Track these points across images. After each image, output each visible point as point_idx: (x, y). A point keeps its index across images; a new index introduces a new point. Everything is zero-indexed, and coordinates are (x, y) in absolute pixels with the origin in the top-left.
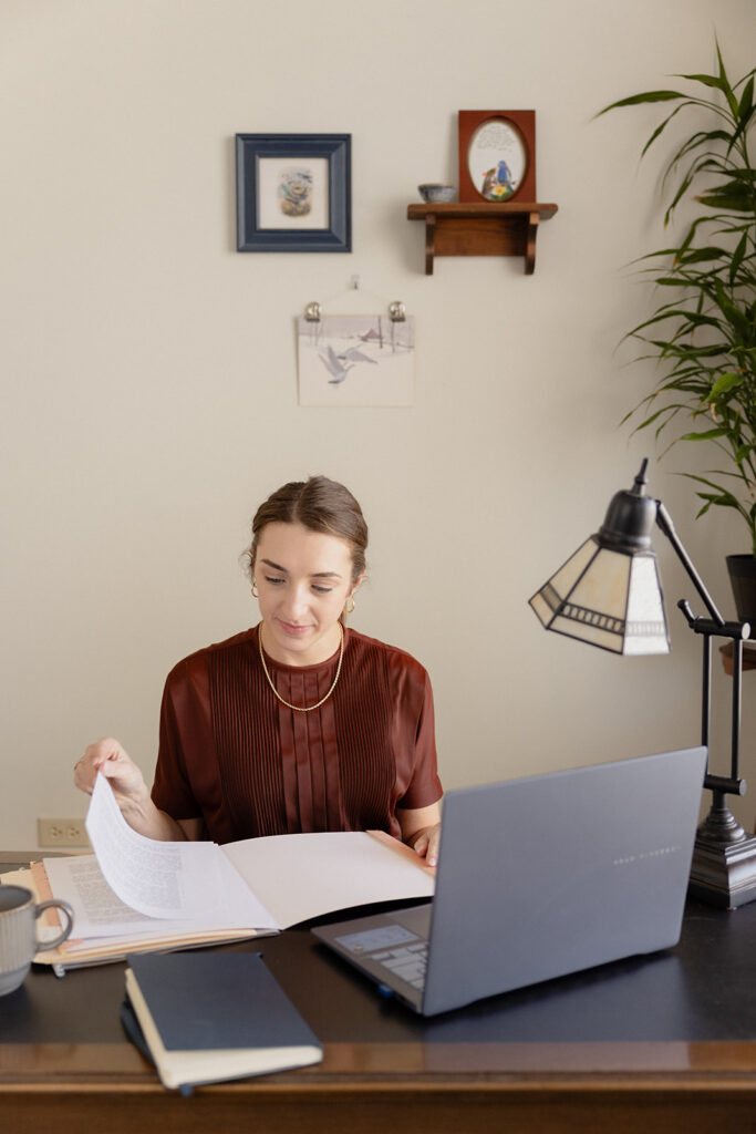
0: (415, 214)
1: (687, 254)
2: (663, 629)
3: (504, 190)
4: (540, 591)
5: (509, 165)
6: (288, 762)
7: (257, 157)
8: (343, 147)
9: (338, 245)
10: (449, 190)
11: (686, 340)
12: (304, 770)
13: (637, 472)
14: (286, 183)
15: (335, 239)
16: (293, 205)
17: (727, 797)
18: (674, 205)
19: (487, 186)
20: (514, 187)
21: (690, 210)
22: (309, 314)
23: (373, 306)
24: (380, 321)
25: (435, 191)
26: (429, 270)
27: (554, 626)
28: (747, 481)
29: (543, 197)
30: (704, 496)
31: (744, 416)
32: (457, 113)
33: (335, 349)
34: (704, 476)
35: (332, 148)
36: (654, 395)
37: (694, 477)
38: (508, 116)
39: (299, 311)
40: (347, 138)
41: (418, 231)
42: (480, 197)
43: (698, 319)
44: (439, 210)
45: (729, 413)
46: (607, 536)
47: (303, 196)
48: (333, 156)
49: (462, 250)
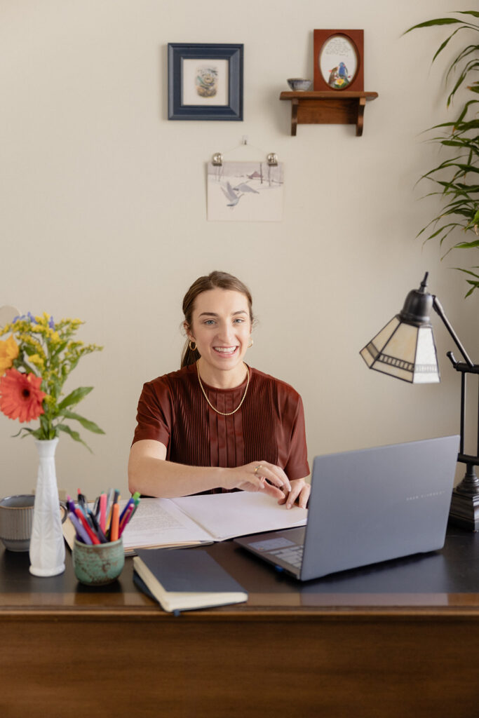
0: (284, 97)
1: (460, 125)
2: (436, 369)
3: (343, 81)
4: (366, 347)
5: (346, 65)
6: (213, 447)
7: (182, 58)
8: (238, 52)
9: (234, 116)
10: (307, 82)
11: (461, 180)
12: (223, 451)
13: (422, 279)
14: (200, 76)
15: (232, 112)
16: (205, 90)
17: (475, 468)
18: (453, 93)
19: (332, 79)
20: (350, 80)
21: (464, 95)
22: (215, 161)
23: (256, 155)
24: (261, 166)
25: (298, 84)
26: (294, 133)
27: (374, 367)
29: (368, 88)
30: (471, 282)
32: (313, 31)
33: (231, 184)
34: (471, 271)
35: (231, 52)
36: (439, 218)
37: (464, 271)
38: (345, 33)
39: (208, 159)
40: (241, 47)
41: (287, 107)
42: (327, 86)
43: (465, 169)
44: (302, 96)
46: (404, 316)
47: (212, 84)
48: (232, 58)
49: (315, 120)
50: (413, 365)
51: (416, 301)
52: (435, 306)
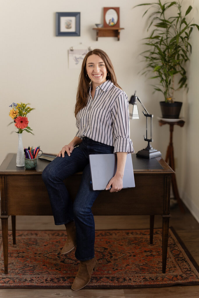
0: (94, 29)
3: (113, 24)
5: (114, 18)
7: (60, 17)
8: (79, 15)
9: (77, 35)
10: (101, 25)
11: (152, 56)
13: (134, 93)
14: (66, 22)
16: (68, 26)
17: (150, 142)
18: (149, 27)
19: (109, 23)
20: (115, 23)
21: (153, 28)
22: (71, 49)
23: (85, 48)
24: (86, 51)
25: (99, 25)
26: (97, 40)
28: (164, 86)
29: (121, 26)
30: (155, 89)
31: (163, 72)
32: (103, 8)
33: (76, 57)
34: (155, 85)
35: (76, 15)
38: (114, 8)
39: (69, 49)
40: (79, 13)
41: (95, 32)
42: (108, 26)
43: (153, 53)
44: (99, 29)
45: (159, 72)
47: (70, 25)
48: (77, 17)
49: (104, 36)
50: (132, 114)
52: (138, 99)
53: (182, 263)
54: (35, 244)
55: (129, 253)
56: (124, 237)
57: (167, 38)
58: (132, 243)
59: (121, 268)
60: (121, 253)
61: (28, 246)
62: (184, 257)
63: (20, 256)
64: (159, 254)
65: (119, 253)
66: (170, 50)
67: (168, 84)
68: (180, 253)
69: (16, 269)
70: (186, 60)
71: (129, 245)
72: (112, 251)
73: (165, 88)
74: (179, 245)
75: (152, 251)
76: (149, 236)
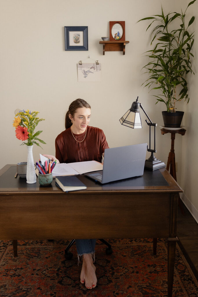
0: (101, 43)
1: (155, 51)
2: (141, 125)
3: (119, 38)
4: (121, 118)
5: (120, 32)
6: (79, 152)
7: (69, 31)
8: (86, 29)
10: (108, 38)
11: (155, 68)
12: (82, 153)
14: (75, 36)
15: (85, 48)
16: (76, 41)
17: (154, 153)
18: (153, 41)
19: (115, 37)
20: (121, 37)
21: (156, 41)
22: (80, 63)
23: (93, 62)
24: (94, 64)
25: (105, 39)
26: (104, 54)
27: (123, 124)
28: (166, 97)
29: (126, 40)
30: (158, 100)
31: (165, 84)
32: (109, 22)
33: (85, 70)
34: (158, 96)
35: (84, 29)
36: (148, 80)
38: (119, 22)
39: (78, 63)
40: (87, 27)
41: (101, 46)
42: (114, 39)
43: (156, 65)
44: (106, 42)
45: (162, 83)
46: (132, 109)
47: (78, 39)
48: (84, 31)
49: (110, 50)
50: (134, 123)
51: (135, 105)
52: (140, 106)
53: (188, 284)
54: (37, 255)
55: (132, 268)
56: (127, 245)
57: (170, 50)
58: (135, 253)
59: (122, 292)
60: (123, 268)
61: (29, 260)
62: (190, 275)
63: (17, 274)
64: (163, 270)
65: (121, 268)
66: (172, 61)
67: (170, 94)
68: (186, 269)
69: (6, 294)
70: (188, 72)
71: (132, 256)
72: (114, 264)
73: (167, 99)
74: (183, 257)
75: (155, 265)
76: (152, 244)
